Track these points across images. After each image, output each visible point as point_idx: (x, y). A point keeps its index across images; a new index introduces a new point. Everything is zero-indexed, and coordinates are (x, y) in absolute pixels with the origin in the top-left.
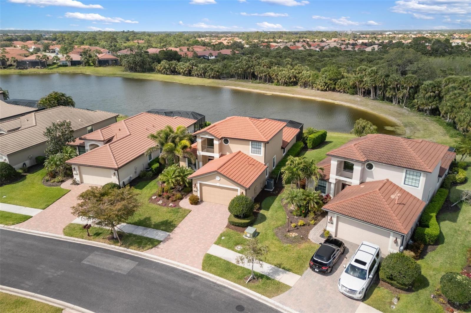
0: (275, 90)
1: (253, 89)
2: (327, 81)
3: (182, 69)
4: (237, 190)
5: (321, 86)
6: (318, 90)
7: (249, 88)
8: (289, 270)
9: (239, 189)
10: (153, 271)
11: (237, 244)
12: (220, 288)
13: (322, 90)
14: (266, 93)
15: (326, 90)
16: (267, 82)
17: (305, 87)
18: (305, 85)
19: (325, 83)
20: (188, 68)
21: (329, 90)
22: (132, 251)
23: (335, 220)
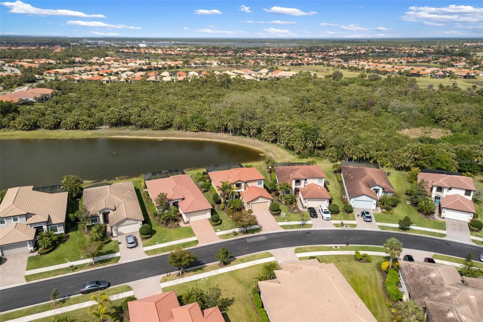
0: (160, 135)
1: (140, 136)
2: (198, 125)
3: (47, 123)
4: (268, 202)
5: (195, 129)
6: (192, 131)
7: (136, 136)
8: (307, 220)
9: (269, 201)
10: (273, 236)
11: (284, 220)
12: (297, 232)
13: (195, 132)
14: (157, 139)
15: (198, 131)
16: (143, 128)
17: (179, 129)
18: (180, 128)
19: (197, 126)
20: (54, 122)
21: (200, 131)
22: (256, 234)
23: (307, 201)
